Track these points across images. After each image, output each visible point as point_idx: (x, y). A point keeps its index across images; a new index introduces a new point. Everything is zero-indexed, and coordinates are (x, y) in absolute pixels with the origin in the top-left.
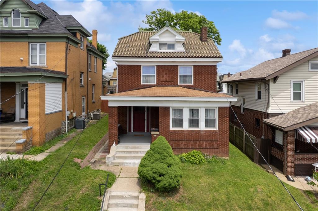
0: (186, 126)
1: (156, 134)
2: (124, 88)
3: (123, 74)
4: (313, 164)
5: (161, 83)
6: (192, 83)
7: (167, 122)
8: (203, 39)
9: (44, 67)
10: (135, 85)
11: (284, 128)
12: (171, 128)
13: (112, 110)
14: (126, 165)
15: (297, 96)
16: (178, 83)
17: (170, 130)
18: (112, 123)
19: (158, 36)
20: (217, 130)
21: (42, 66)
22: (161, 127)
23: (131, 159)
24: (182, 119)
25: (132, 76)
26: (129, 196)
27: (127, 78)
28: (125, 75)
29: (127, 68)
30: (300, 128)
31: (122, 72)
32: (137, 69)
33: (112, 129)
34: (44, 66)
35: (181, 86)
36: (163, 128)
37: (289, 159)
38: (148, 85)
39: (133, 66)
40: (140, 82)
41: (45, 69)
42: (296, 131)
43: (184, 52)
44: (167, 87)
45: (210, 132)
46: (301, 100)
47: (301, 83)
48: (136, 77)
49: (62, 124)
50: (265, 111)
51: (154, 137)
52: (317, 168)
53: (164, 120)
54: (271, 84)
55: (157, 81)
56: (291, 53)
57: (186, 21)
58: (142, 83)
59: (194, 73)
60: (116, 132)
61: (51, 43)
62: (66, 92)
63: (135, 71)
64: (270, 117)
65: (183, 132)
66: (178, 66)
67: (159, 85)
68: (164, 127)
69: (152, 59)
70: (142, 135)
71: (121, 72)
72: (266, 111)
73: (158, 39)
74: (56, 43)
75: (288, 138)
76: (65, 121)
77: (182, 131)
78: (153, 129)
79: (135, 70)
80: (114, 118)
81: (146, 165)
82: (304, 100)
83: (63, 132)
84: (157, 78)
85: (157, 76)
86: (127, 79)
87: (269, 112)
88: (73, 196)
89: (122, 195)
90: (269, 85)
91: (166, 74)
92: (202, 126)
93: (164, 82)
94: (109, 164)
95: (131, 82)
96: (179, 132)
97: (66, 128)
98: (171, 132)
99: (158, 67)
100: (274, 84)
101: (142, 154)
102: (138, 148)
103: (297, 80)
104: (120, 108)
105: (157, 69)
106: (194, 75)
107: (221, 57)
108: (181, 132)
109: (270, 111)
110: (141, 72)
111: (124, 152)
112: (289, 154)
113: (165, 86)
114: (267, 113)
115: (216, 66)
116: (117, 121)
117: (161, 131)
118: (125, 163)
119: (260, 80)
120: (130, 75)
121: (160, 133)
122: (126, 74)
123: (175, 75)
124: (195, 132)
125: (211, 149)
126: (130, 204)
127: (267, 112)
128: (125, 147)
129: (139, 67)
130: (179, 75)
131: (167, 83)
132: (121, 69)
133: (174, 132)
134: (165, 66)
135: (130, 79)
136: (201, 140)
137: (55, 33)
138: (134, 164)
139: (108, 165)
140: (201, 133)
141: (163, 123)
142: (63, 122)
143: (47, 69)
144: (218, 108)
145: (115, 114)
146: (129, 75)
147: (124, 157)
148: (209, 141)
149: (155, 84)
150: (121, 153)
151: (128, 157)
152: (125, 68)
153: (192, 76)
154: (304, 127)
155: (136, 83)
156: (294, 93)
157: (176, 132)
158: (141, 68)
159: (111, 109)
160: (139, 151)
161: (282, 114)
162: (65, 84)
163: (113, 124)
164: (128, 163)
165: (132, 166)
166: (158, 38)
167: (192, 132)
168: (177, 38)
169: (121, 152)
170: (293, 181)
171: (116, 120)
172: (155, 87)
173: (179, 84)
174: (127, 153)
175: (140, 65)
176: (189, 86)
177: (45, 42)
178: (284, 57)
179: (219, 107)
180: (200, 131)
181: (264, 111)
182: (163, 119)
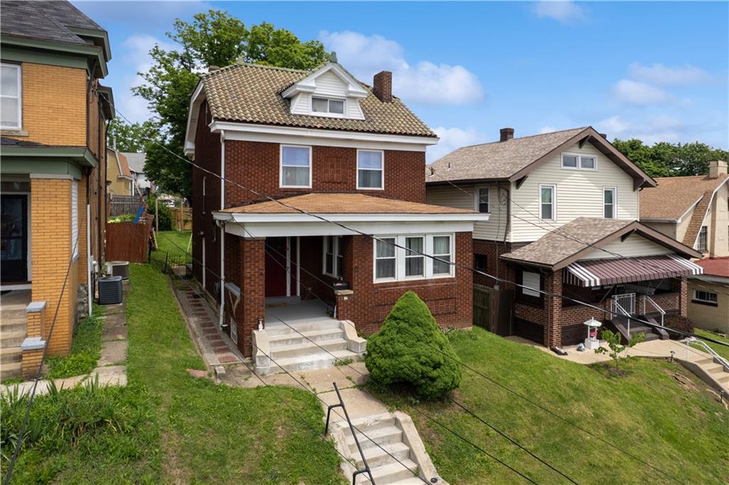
0: (401, 275)
1: (346, 295)
2: (240, 196)
3: (238, 162)
4: (585, 323)
5: (323, 185)
6: (381, 187)
7: (369, 266)
8: (385, 97)
9: (17, 134)
10: (266, 190)
11: (552, 266)
12: (376, 281)
13: (253, 246)
14: (303, 367)
15: (547, 211)
16: (355, 186)
17: (374, 283)
18: (253, 278)
19: (314, 81)
20: (454, 276)
21: (10, 131)
22: (356, 278)
23: (307, 354)
24: (394, 259)
25: (260, 169)
26: (377, 423)
27: (249, 173)
28: (243, 166)
29: (249, 148)
30: (569, 265)
31: (236, 157)
32: (270, 151)
33: (254, 291)
34: (17, 132)
35: (363, 192)
36: (360, 280)
37: (555, 319)
38: (294, 189)
39: (261, 144)
40: (278, 182)
41: (20, 139)
42: (565, 271)
43: (363, 121)
44: (335, 195)
45: (444, 282)
46: (551, 218)
47: (550, 190)
48: (269, 169)
49: (79, 291)
50: (503, 240)
51: (343, 301)
52: (591, 327)
53: (363, 264)
54: (513, 190)
55: (315, 181)
56: (515, 135)
57: (285, 48)
58: (281, 186)
59: (385, 167)
60: (261, 297)
61: (40, 67)
62: (89, 206)
63: (267, 157)
64: (512, 250)
65: (398, 286)
66: (356, 149)
67: (317, 189)
68: (363, 278)
69: (307, 131)
70: (285, 305)
71: (233, 158)
72: (505, 239)
73: (315, 88)
74: (55, 69)
75: (554, 282)
76: (87, 284)
77: (397, 284)
78: (338, 284)
79: (266, 155)
80: (257, 264)
81: (399, 353)
82: (555, 219)
83: (83, 315)
84: (313, 175)
85: (313, 171)
86: (247, 175)
87: (512, 241)
88: (268, 447)
89: (362, 423)
90: (508, 192)
91: (332, 166)
92: (429, 273)
93: (329, 182)
94: (266, 372)
95: (257, 181)
96: (390, 286)
97: (88, 303)
98: (377, 288)
99: (315, 150)
100: (517, 190)
101: (324, 340)
102: (311, 329)
103: (547, 185)
104: (270, 241)
105: (313, 154)
106: (385, 170)
107: (435, 136)
108: (394, 286)
109: (513, 238)
110: (279, 160)
111: (287, 341)
112: (555, 311)
113: (330, 193)
114: (507, 243)
115: (424, 152)
116: (264, 272)
117: (356, 288)
118: (301, 364)
119: (495, 182)
120: (256, 165)
121: (354, 292)
122: (245, 162)
123: (350, 168)
124: (418, 284)
125: (445, 314)
126: (387, 436)
127: (507, 241)
128: (282, 330)
129: (275, 148)
130: (358, 169)
131: (334, 185)
132: (233, 151)
133: (381, 287)
134: (331, 149)
135: (254, 175)
136: (429, 299)
137: (50, 41)
138: (321, 362)
139: (263, 375)
140: (429, 285)
141: (360, 271)
142: (82, 288)
143: (26, 140)
144: (454, 235)
145: (261, 256)
146: (251, 164)
147: (291, 351)
148: (441, 299)
149: (311, 187)
150: (278, 345)
151: (300, 350)
152: (243, 150)
153: (381, 171)
154: (577, 262)
155: (268, 183)
156: (543, 205)
157: (385, 287)
158: (279, 150)
159: (251, 244)
160: (318, 336)
161: (529, 243)
162: (85, 184)
163: (255, 280)
164: (307, 364)
165: (315, 368)
166: (313, 84)
167: (413, 284)
168: (351, 89)
169: (280, 341)
170: (566, 354)
171: (262, 269)
172: (311, 194)
173: (357, 188)
174: (292, 343)
175: (279, 144)
176: (376, 192)
177: (19, 63)
178: (504, 143)
179: (456, 233)
180: (426, 282)
181: (498, 240)
182: (360, 262)
